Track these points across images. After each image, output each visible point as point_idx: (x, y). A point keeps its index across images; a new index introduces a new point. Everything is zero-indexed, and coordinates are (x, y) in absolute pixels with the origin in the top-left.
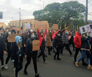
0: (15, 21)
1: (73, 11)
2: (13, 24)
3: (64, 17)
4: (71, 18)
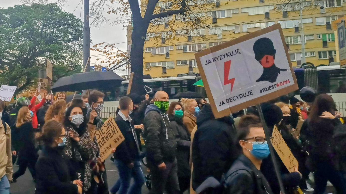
1: (46, 34)
3: (18, 53)
4: (39, 60)
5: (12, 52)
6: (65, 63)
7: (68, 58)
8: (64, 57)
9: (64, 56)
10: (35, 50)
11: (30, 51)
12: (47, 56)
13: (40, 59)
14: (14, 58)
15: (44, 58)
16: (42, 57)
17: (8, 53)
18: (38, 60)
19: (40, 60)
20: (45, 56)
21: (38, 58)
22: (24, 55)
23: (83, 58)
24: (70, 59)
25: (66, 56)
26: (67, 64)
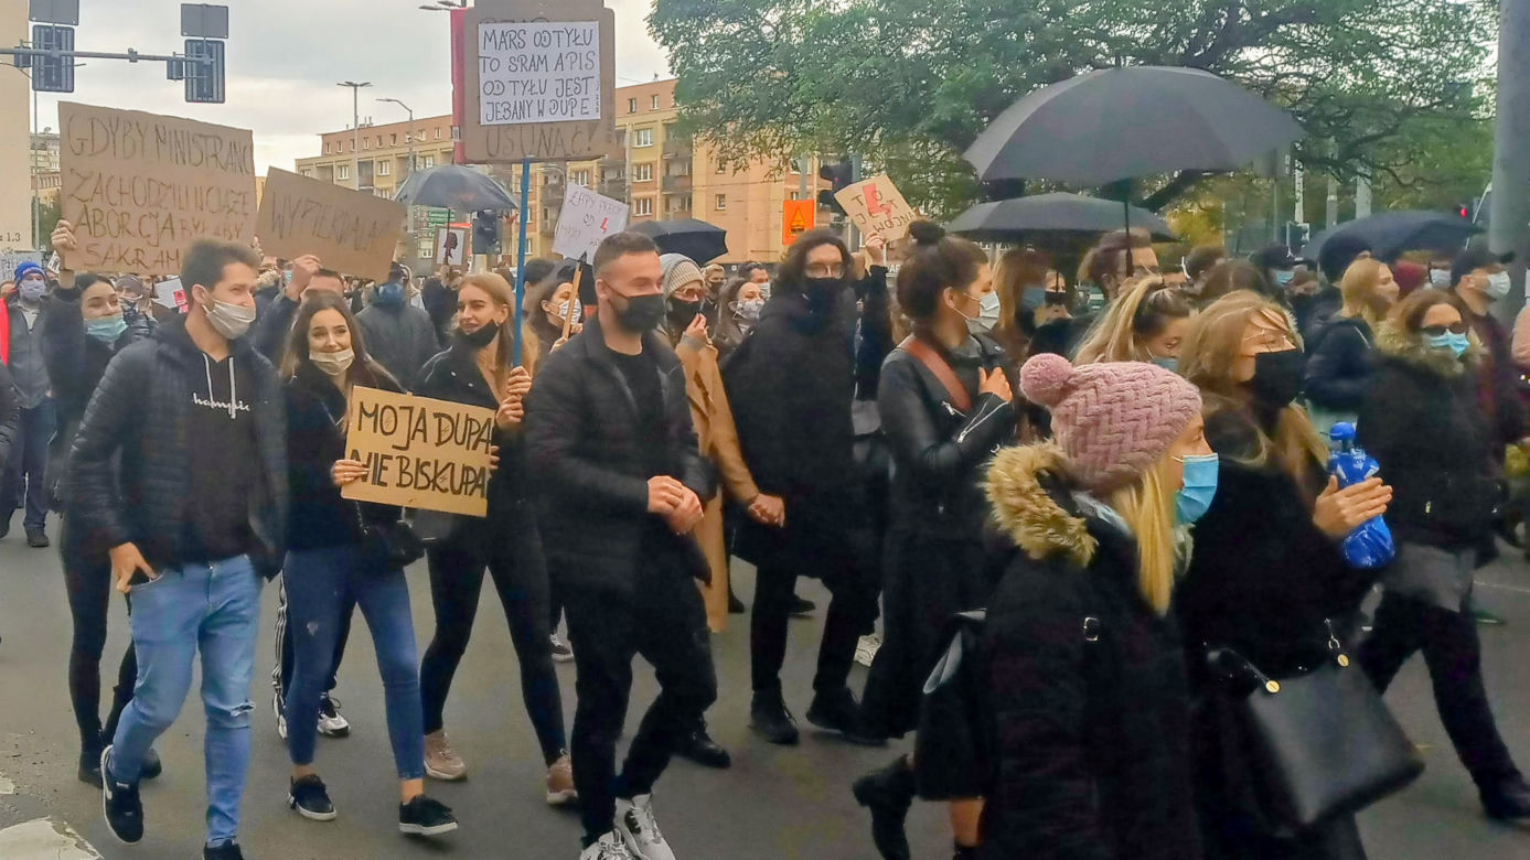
0: (393, 132)
2: (365, 166)
3: (1148, 35)
4: (1251, 63)
5: (1122, 31)
6: (1385, 72)
7: (1404, 49)
8: (1383, 43)
9: (1383, 39)
10: (1234, 16)
11: (1206, 22)
12: (1293, 44)
13: (1253, 59)
14: (1130, 58)
15: (1275, 50)
16: (1268, 47)
17: (1101, 36)
18: (1243, 66)
19: (1259, 61)
20: (1283, 44)
21: (1242, 57)
22: (1177, 41)
23: (1493, 46)
24: (1414, 54)
25: (1394, 36)
26: (1397, 80)
